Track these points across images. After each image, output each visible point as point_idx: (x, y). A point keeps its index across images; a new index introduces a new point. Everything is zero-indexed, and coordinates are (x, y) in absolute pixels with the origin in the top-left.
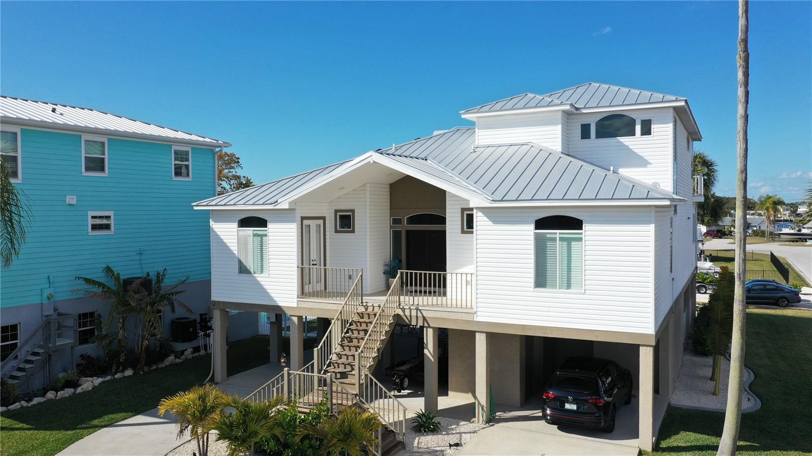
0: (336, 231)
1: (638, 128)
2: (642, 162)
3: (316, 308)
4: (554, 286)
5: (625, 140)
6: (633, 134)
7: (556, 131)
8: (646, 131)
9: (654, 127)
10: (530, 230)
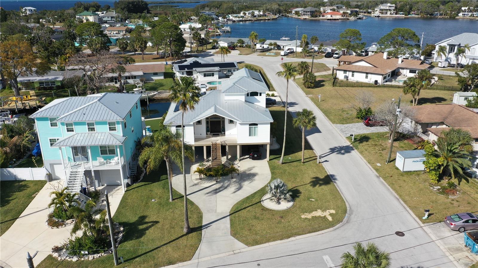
0: (197, 124)
1: (259, 95)
2: (259, 102)
3: (199, 144)
4: (252, 136)
5: (255, 97)
6: (258, 96)
7: (244, 97)
8: (260, 95)
9: (262, 94)
10: (248, 126)
